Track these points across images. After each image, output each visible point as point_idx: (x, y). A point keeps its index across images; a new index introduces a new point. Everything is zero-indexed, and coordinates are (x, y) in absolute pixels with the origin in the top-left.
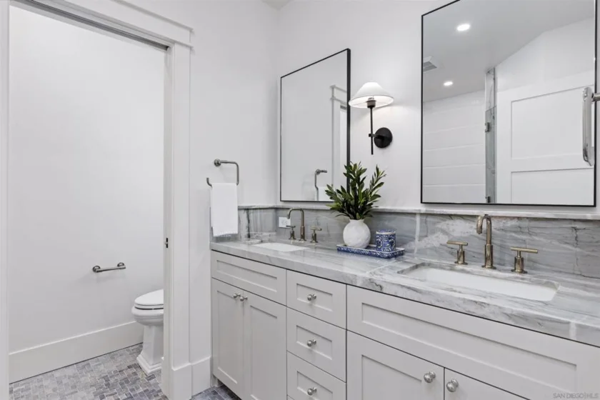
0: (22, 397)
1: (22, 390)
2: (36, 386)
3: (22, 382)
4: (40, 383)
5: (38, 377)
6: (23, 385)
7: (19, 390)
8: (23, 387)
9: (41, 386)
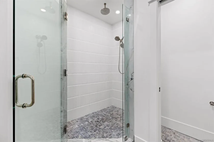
0: (176, 138)
1: (177, 136)
2: (182, 138)
3: (179, 133)
4: (184, 138)
5: (184, 135)
6: (179, 134)
7: (177, 135)
8: (178, 135)
9: (183, 139)
